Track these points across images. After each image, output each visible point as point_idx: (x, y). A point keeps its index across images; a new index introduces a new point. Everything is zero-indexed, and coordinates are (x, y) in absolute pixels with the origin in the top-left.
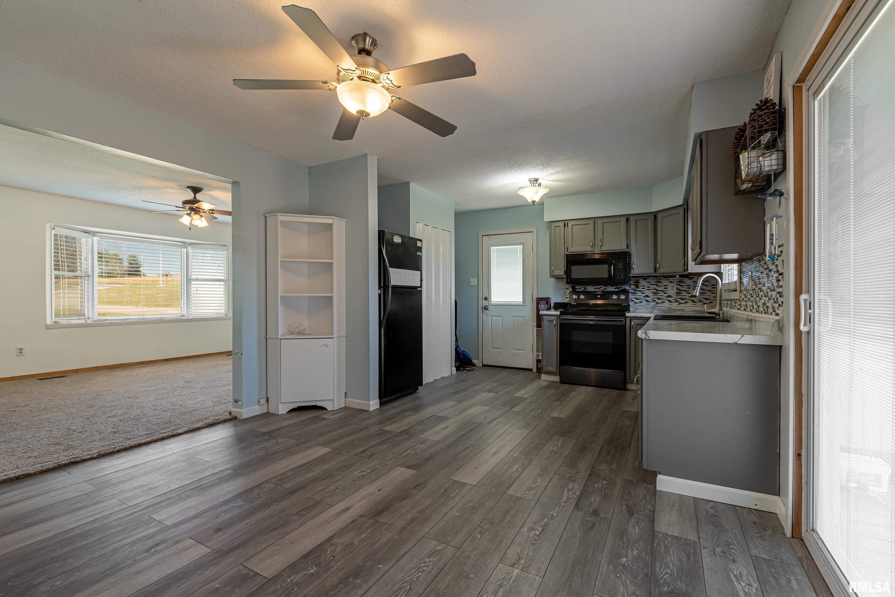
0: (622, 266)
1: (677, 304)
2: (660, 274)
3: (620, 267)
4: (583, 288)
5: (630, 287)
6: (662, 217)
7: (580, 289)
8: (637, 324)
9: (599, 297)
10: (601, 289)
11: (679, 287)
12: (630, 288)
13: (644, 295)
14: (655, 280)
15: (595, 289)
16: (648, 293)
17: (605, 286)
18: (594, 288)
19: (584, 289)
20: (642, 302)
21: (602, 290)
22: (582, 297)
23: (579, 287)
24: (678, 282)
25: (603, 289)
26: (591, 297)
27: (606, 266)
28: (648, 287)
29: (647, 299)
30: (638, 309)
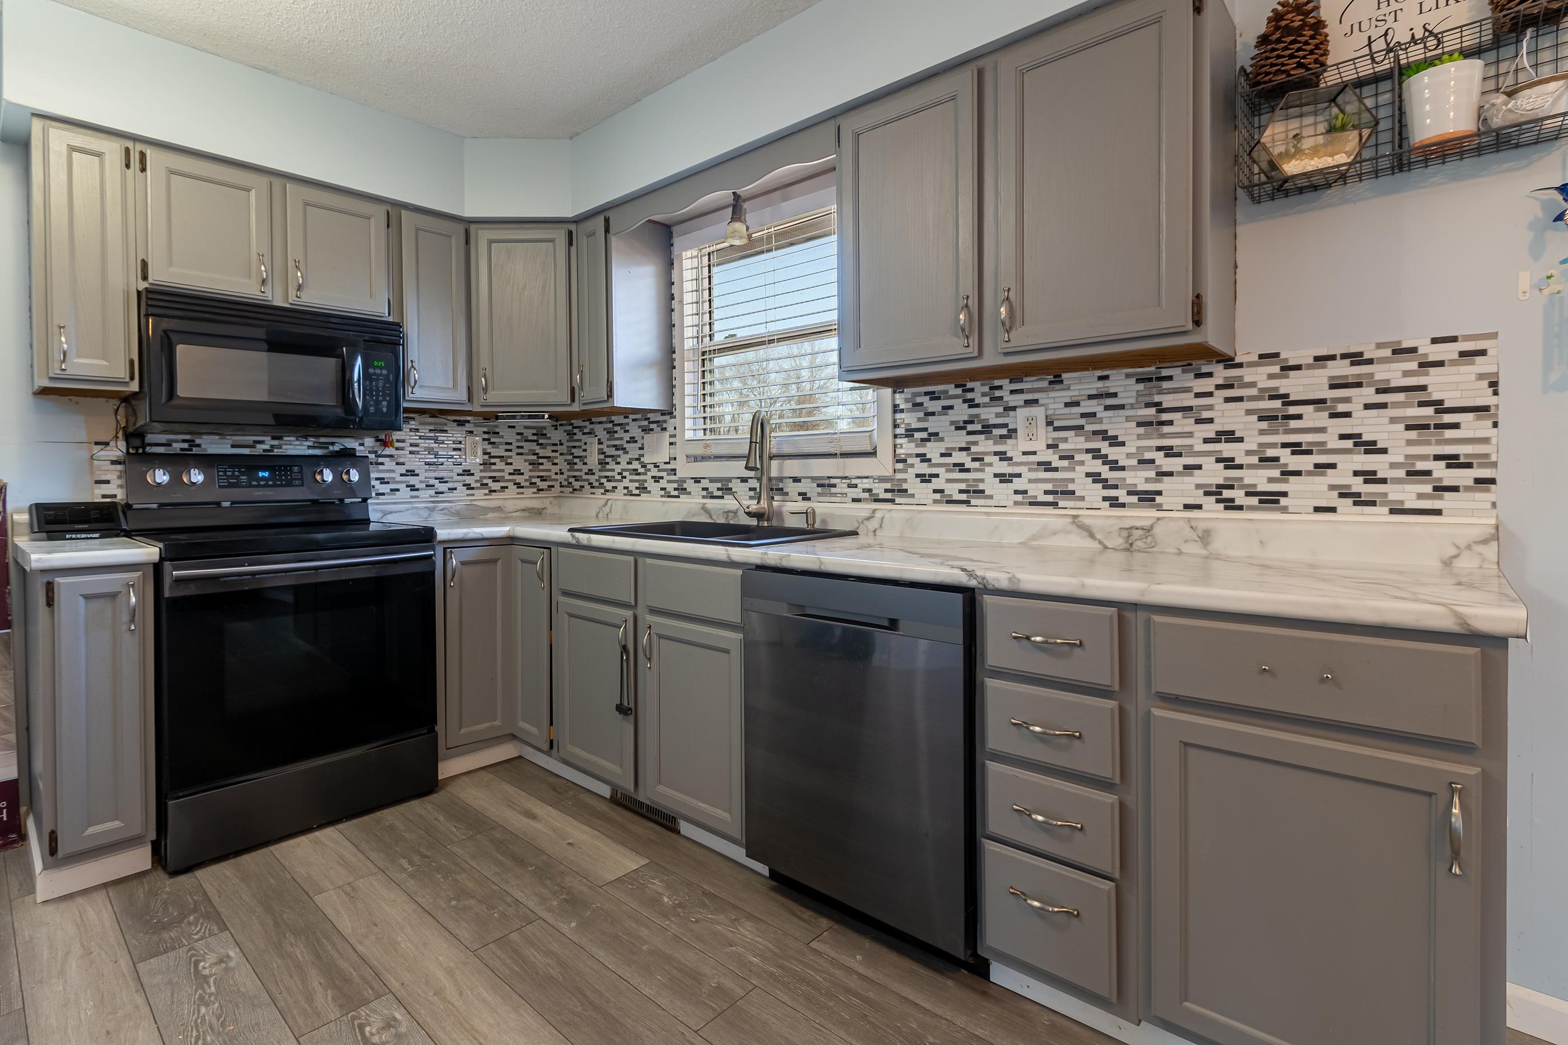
0: (385, 372)
1: (485, 495)
2: (482, 406)
3: (378, 371)
4: (184, 441)
5: (362, 445)
6: (491, 242)
7: (168, 444)
8: (463, 563)
9: (263, 478)
10: (259, 446)
11: (489, 448)
12: (362, 448)
13: (402, 469)
14: (430, 424)
15: (233, 446)
16: (414, 463)
17: (273, 438)
18: (231, 442)
19: (186, 445)
20: (398, 490)
21: (264, 451)
22: (197, 477)
23: (163, 438)
24: (485, 433)
25: (267, 447)
26: (233, 476)
27: (329, 364)
28: (411, 445)
29: (412, 480)
30: (391, 513)
